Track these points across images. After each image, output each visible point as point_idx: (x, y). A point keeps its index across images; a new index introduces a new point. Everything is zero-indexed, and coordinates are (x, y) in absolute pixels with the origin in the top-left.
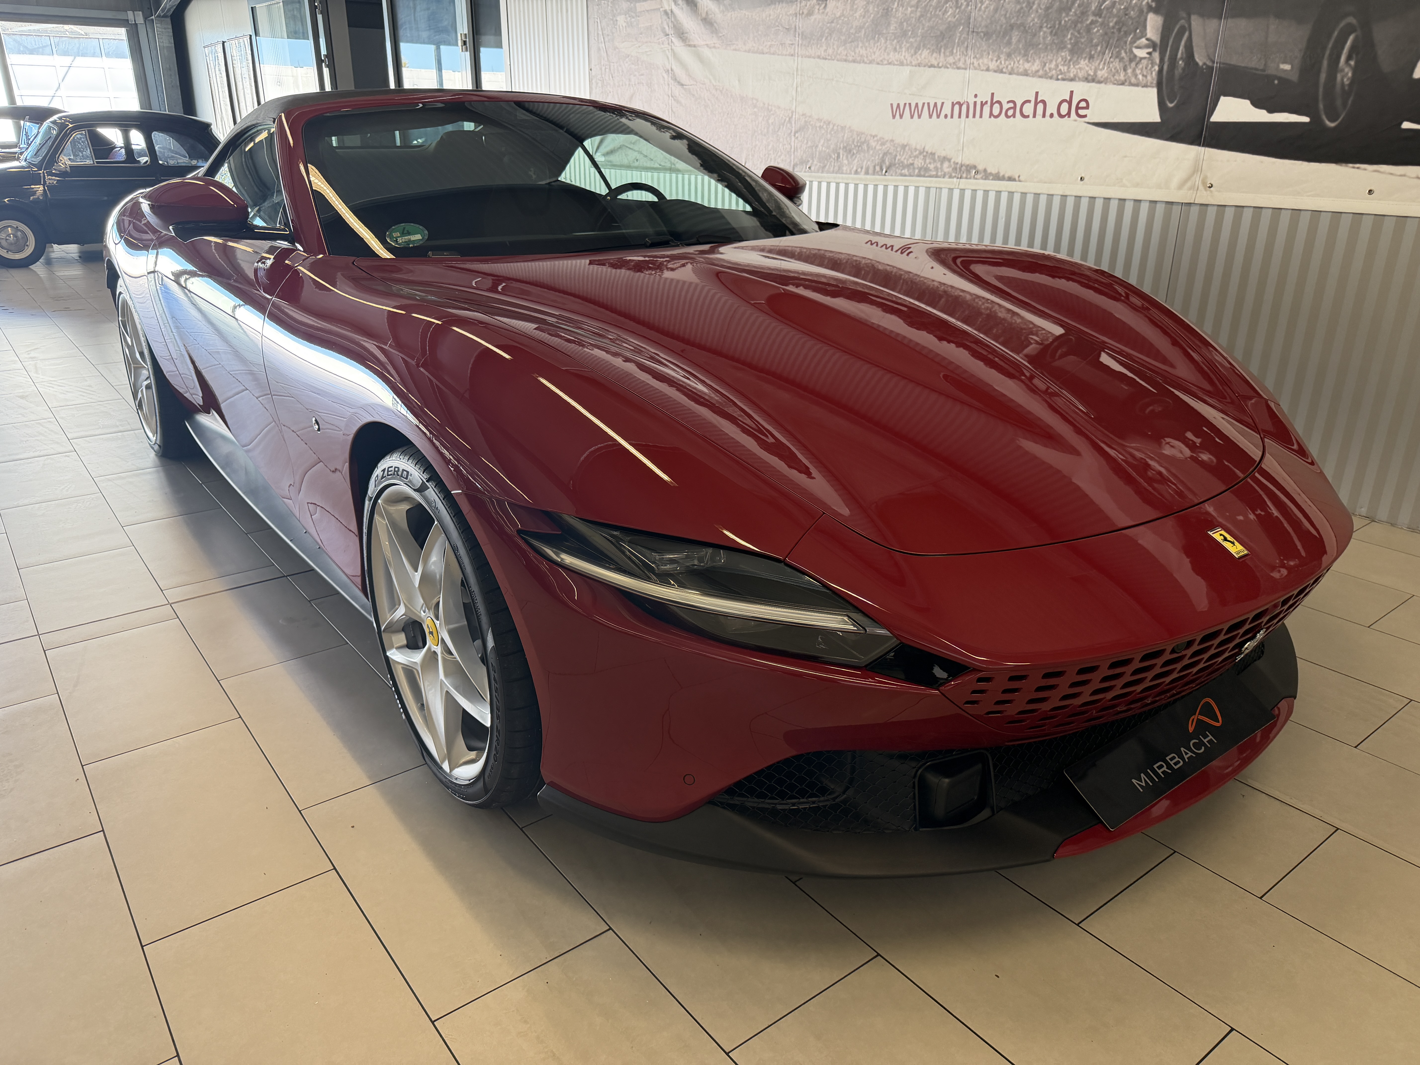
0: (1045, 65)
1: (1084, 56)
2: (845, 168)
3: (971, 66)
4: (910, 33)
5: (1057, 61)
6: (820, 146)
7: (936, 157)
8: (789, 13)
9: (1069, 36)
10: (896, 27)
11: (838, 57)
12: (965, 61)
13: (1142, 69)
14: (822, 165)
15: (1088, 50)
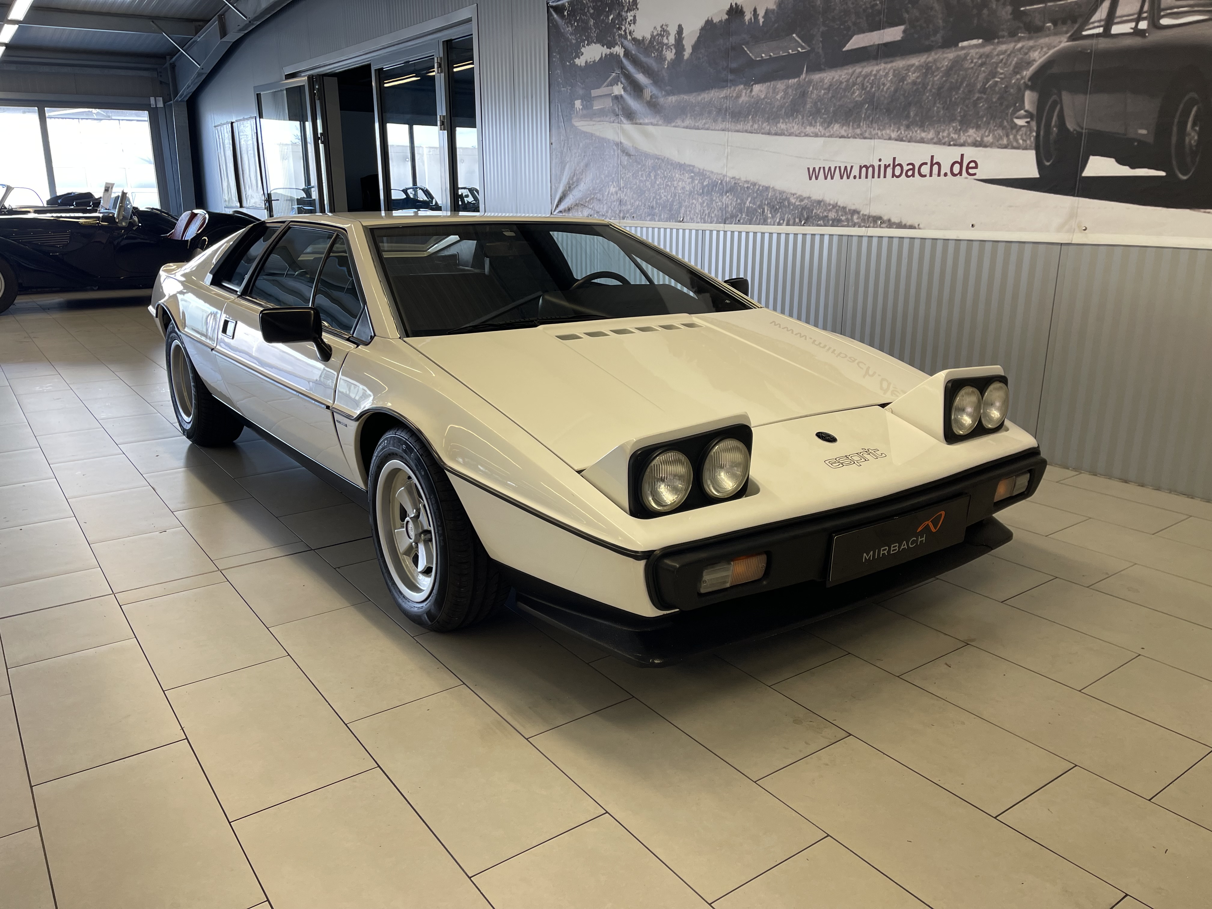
0: (939, 134)
1: (972, 125)
2: (769, 221)
3: (876, 136)
4: (823, 111)
5: (948, 132)
6: (748, 203)
7: (847, 210)
8: (721, 97)
9: (959, 110)
10: (811, 106)
11: (763, 131)
12: (871, 132)
13: (1022, 135)
14: (749, 218)
15: (975, 121)
